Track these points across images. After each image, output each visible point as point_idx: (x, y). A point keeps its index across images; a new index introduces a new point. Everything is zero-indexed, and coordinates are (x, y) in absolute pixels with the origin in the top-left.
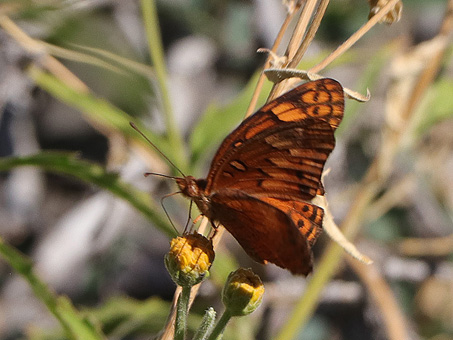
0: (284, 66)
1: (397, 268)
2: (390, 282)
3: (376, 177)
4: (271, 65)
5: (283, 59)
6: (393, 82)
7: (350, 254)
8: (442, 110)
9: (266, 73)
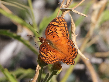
0: (65, 7)
1: (94, 60)
2: (92, 64)
3: (89, 36)
4: (62, 7)
5: (65, 5)
6: (93, 11)
7: (83, 57)
8: (106, 18)
9: (61, 9)
